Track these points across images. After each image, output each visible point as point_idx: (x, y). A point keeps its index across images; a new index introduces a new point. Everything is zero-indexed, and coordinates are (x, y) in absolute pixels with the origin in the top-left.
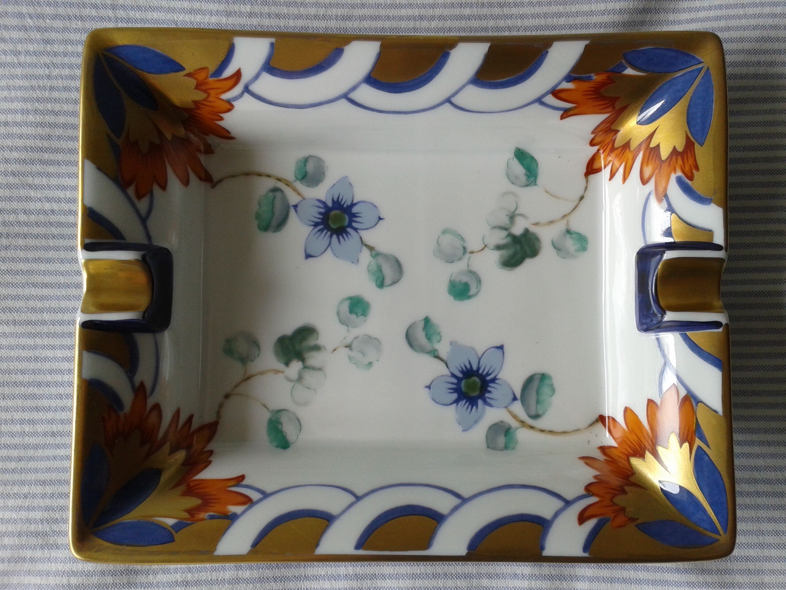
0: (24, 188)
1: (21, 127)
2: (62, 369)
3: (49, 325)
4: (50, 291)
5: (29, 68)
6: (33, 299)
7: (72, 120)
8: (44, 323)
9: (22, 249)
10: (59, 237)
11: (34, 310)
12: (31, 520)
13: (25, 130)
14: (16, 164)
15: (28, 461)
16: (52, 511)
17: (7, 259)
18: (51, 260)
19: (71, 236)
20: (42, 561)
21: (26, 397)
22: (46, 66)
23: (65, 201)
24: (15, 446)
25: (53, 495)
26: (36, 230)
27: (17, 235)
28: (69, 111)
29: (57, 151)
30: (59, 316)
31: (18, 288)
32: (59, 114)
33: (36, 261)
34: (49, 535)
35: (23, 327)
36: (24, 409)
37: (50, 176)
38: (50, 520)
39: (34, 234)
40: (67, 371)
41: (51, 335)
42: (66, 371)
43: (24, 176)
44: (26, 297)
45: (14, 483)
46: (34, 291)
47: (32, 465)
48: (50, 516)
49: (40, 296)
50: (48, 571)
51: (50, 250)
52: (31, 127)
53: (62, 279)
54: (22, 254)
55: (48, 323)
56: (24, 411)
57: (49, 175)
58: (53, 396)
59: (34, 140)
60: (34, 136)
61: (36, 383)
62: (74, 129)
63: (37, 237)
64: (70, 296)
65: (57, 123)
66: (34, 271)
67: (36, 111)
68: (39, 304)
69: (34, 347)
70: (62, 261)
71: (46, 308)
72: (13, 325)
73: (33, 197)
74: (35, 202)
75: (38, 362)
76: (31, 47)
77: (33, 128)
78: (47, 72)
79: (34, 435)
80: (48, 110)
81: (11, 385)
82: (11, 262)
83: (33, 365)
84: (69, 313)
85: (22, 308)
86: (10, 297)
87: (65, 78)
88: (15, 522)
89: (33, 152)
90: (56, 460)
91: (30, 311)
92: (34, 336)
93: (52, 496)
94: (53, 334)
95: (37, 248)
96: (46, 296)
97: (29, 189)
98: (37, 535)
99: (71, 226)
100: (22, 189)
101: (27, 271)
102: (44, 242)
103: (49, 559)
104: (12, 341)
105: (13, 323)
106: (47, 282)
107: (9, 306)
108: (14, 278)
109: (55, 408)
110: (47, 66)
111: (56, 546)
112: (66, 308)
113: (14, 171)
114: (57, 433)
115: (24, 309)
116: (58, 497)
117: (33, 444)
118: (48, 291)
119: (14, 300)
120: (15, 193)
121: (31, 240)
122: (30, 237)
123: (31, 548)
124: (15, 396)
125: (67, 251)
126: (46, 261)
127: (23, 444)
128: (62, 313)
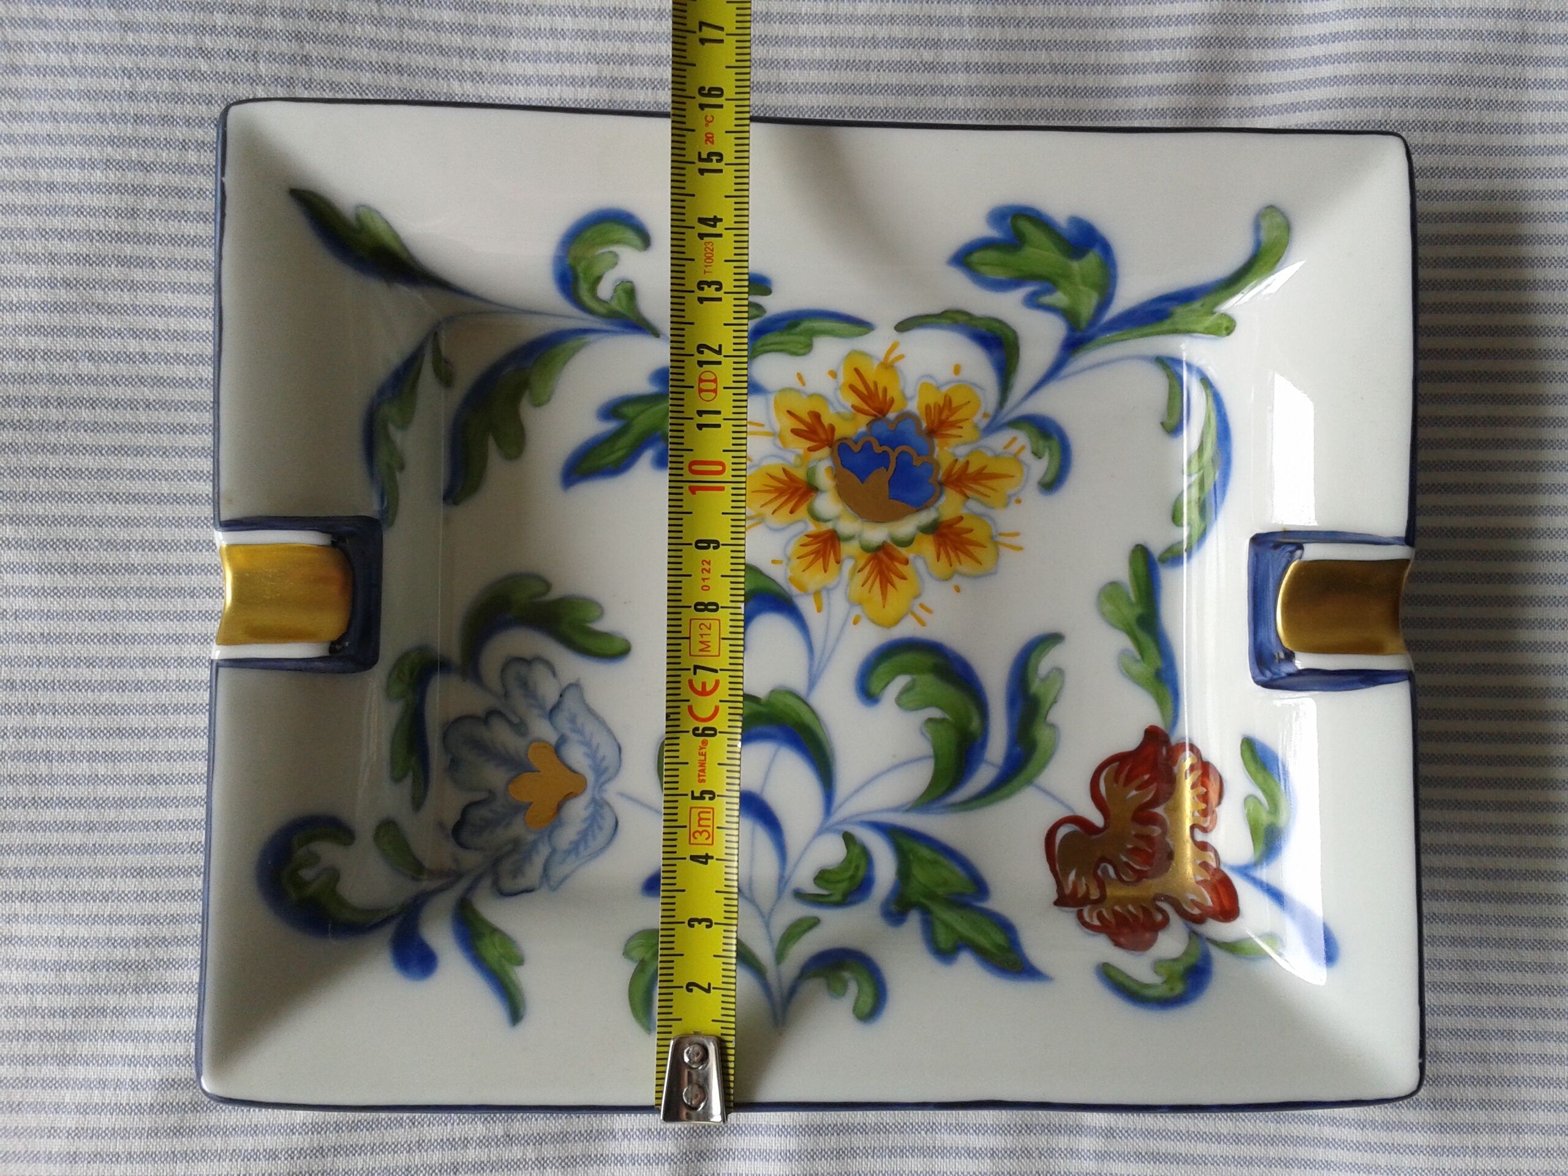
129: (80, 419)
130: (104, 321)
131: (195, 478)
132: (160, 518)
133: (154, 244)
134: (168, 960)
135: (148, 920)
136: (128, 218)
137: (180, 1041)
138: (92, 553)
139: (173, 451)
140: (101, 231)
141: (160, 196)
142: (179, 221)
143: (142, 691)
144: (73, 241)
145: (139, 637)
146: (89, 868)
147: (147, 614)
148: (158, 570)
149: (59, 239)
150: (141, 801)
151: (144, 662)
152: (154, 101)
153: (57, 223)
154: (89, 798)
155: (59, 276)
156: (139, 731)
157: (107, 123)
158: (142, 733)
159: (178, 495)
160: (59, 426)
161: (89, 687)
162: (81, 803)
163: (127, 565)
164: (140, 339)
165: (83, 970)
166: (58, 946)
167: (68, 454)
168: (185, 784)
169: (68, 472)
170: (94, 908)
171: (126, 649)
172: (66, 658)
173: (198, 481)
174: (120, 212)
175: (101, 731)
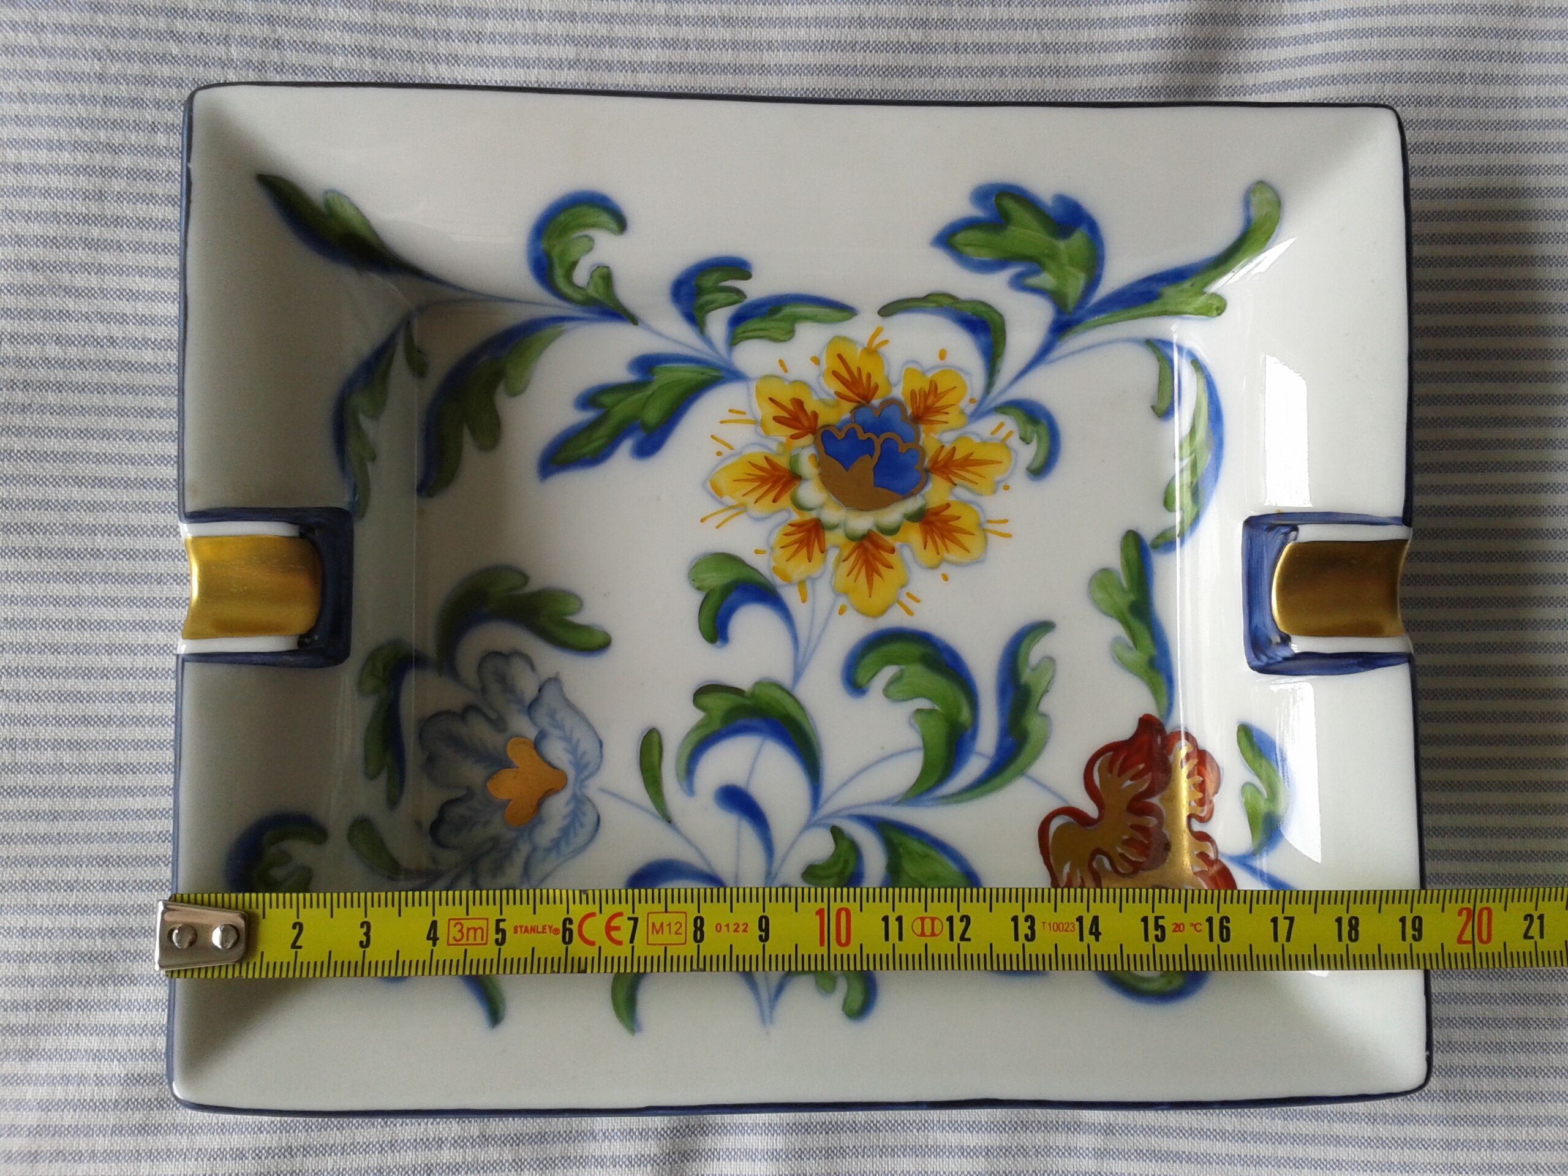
129: (46, 402)
130: (70, 304)
131: (162, 462)
132: (127, 502)
133: (122, 227)
134: (136, 951)
135: (113, 910)
136: (97, 200)
137: (147, 1035)
138: (57, 537)
139: (140, 434)
140: (68, 214)
141: (128, 178)
142: (148, 204)
143: (108, 678)
144: (39, 222)
145: (105, 624)
146: (54, 857)
147: (112, 600)
148: (125, 556)
149: (26, 221)
150: (107, 790)
151: (111, 649)
152: (124, 83)
153: (23, 204)
154: (53, 788)
155: (26, 258)
156: (105, 719)
157: (76, 105)
158: (108, 721)
159: (145, 480)
160: (24, 409)
161: (54, 674)
162: (45, 792)
163: (92, 550)
164: (108, 323)
165: (47, 962)
166: (21, 937)
167: (33, 436)
168: (153, 773)
169: (33, 455)
170: (59, 897)
171: (91, 635)
172: (30, 644)
173: (165, 465)
174: (87, 194)
175: (66, 719)
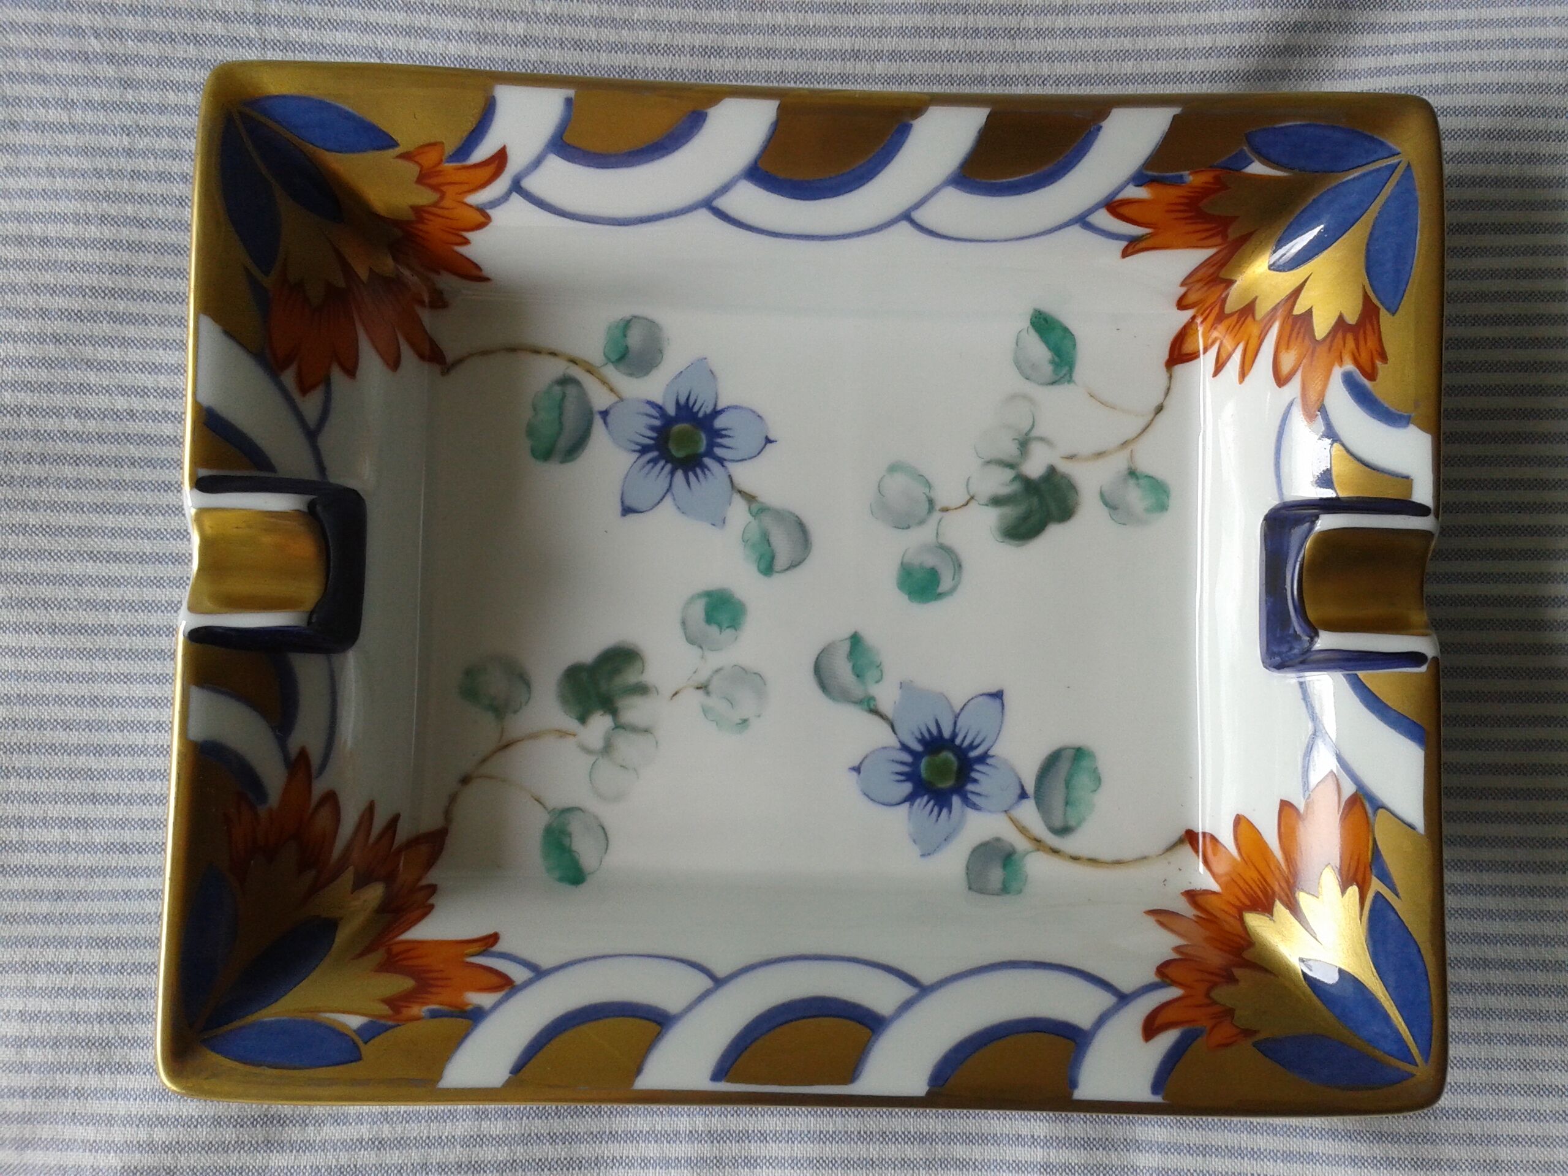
0: (76, 366)
1: (74, 248)
2: (144, 722)
3: (121, 635)
4: (124, 568)
5: (91, 134)
6: (90, 583)
7: (173, 236)
8: (110, 630)
9: (71, 484)
10: (142, 464)
11: (91, 605)
12: (79, 1015)
13: (82, 255)
14: (61, 319)
15: (74, 900)
16: (120, 998)
17: (42, 505)
18: (127, 507)
19: (166, 462)
20: (99, 1095)
21: (72, 774)
22: (124, 132)
23: (155, 394)
24: (50, 870)
25: (123, 967)
26: (98, 449)
27: (60, 459)
28: (167, 220)
29: (144, 296)
30: (141, 618)
31: (61, 560)
32: (147, 225)
33: (98, 510)
34: (113, 1044)
35: (69, 637)
36: (68, 798)
37: (129, 344)
38: (115, 1016)
39: (94, 456)
40: (154, 725)
41: (124, 653)
42: (151, 725)
43: (77, 345)
44: (77, 579)
45: (47, 942)
46: (91, 568)
47: (82, 907)
48: (116, 1008)
49: (103, 577)
50: (110, 1115)
51: (126, 490)
52: (92, 248)
53: (147, 546)
54: (70, 496)
55: (118, 631)
56: (69, 803)
57: (125, 342)
58: (126, 774)
59: (98, 273)
60: (98, 267)
61: (92, 748)
62: (176, 254)
63: (100, 463)
64: (162, 578)
65: (144, 243)
66: (93, 528)
67: (103, 219)
68: (102, 594)
69: (90, 676)
70: (148, 510)
71: (114, 601)
72: (50, 633)
73: (95, 385)
74: (97, 394)
75: (98, 706)
76: (96, 94)
77: (98, 252)
78: (126, 143)
79: (86, 849)
80: (128, 217)
81: (43, 750)
82: (49, 511)
83: (88, 712)
84: (159, 611)
85: (69, 600)
86: (45, 578)
87: (162, 155)
88: (48, 1018)
89: (96, 297)
90: (130, 900)
91: (84, 607)
92: (91, 656)
93: (121, 969)
94: (127, 653)
95: (99, 484)
96: (116, 577)
97: (86, 370)
98: (90, 1044)
99: (167, 443)
100: (73, 369)
101: (80, 527)
102: (113, 473)
103: (111, 1092)
104: (48, 665)
105: (50, 630)
106: (118, 550)
107: (43, 596)
108: (53, 542)
109: (130, 798)
110: (126, 130)
111: (127, 1067)
112: (154, 601)
113: (58, 334)
114: (131, 847)
115: (71, 603)
116: (132, 971)
117: (84, 867)
118: (119, 568)
119: (54, 584)
120: (60, 376)
121: (89, 468)
122: (86, 461)
123: (78, 1069)
124: (51, 772)
125: (159, 491)
126: (117, 510)
127: (65, 867)
128: (146, 611)
